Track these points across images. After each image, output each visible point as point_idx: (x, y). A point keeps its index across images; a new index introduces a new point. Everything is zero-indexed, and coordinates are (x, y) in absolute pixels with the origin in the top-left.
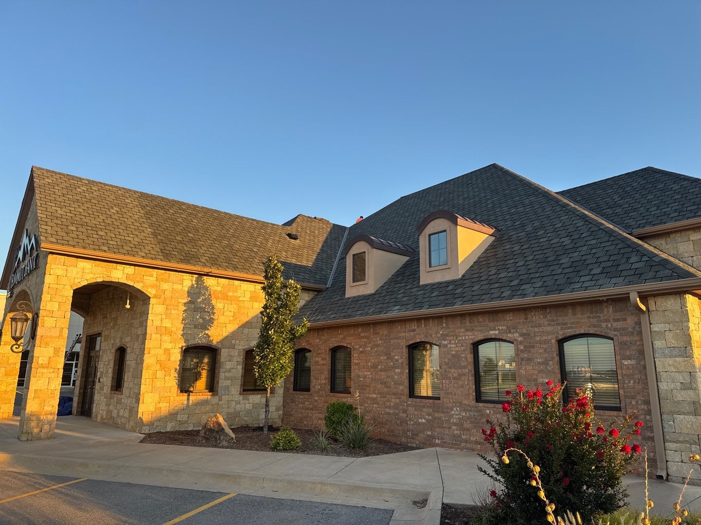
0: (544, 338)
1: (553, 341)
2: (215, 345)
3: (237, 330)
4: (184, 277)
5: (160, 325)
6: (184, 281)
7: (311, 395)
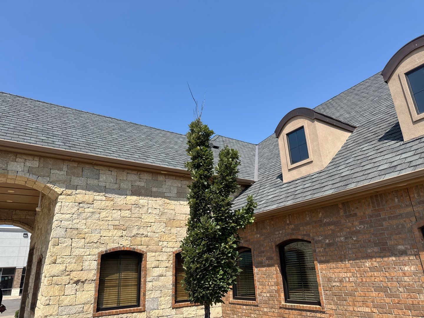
2: (139, 248)
3: (164, 230)
4: (101, 172)
5: (70, 226)
6: (101, 176)
7: (257, 306)
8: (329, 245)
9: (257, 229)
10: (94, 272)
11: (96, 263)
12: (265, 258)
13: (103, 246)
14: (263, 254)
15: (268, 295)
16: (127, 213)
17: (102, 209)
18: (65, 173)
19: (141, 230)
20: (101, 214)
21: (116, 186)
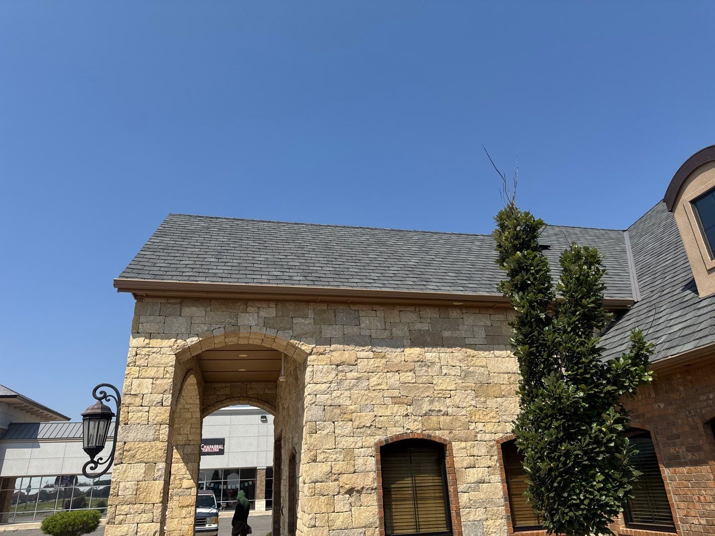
2: (439, 435)
3: (473, 403)
4: (361, 313)
5: (329, 402)
6: (362, 319)
9: (657, 393)
10: (373, 475)
11: (373, 460)
12: (684, 449)
13: (380, 432)
14: (678, 441)
15: (703, 522)
16: (409, 377)
17: (371, 371)
18: (312, 321)
19: (436, 404)
20: (371, 380)
21: (386, 334)
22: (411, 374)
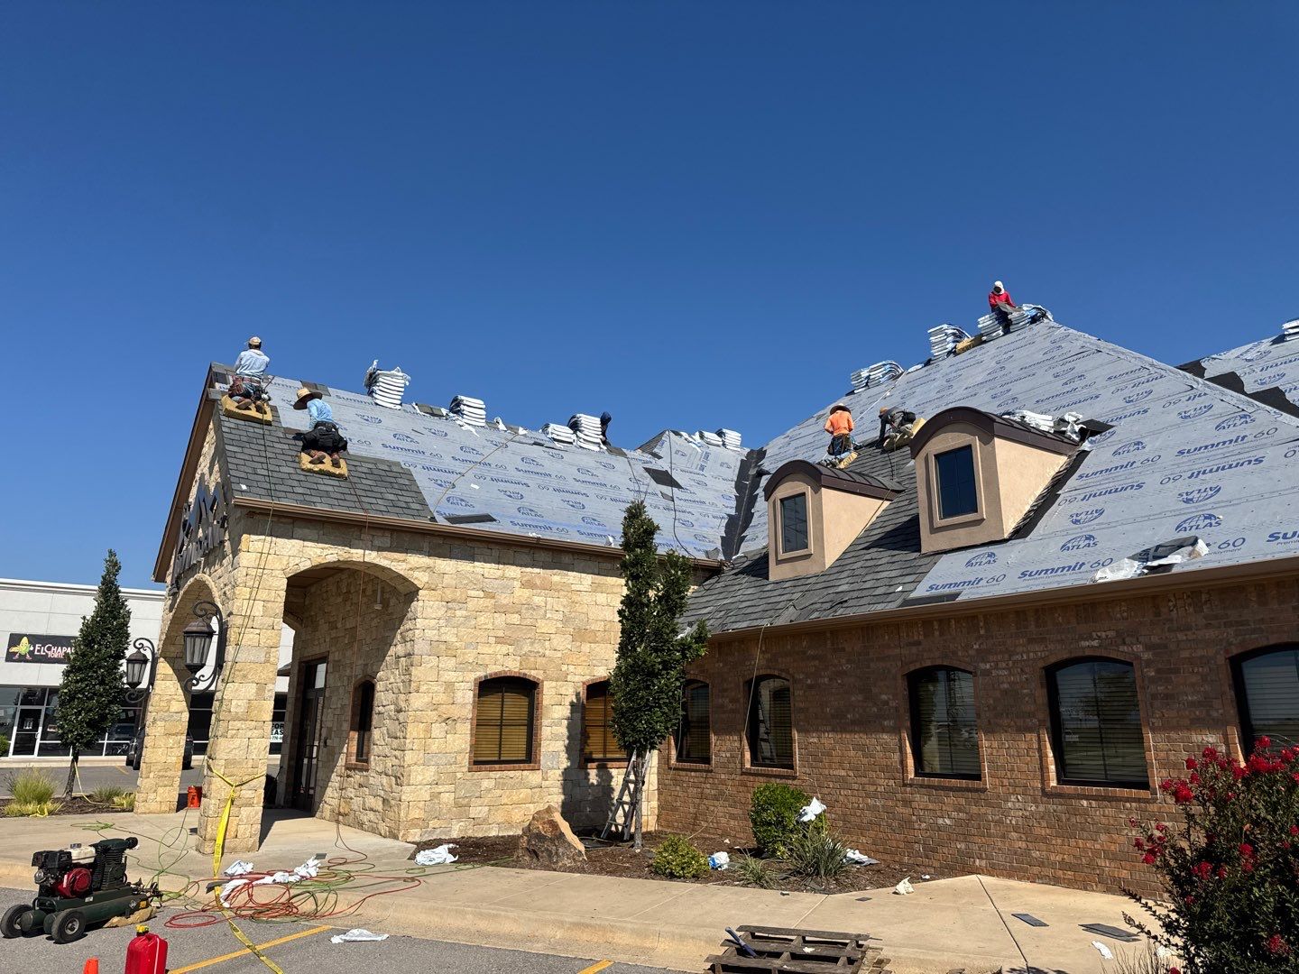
0: (1200, 653)
1: (1221, 660)
2: (533, 674)
3: (569, 647)
4: (476, 552)
5: (436, 638)
6: (477, 557)
7: (711, 771)
8: (810, 687)
10: (470, 707)
11: (471, 693)
13: (481, 668)
14: (725, 694)
15: (728, 755)
16: (515, 619)
17: (479, 611)
19: (536, 645)
20: (478, 619)
21: (498, 574)
22: (517, 616)
